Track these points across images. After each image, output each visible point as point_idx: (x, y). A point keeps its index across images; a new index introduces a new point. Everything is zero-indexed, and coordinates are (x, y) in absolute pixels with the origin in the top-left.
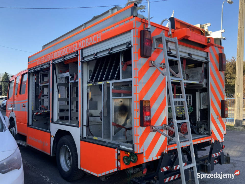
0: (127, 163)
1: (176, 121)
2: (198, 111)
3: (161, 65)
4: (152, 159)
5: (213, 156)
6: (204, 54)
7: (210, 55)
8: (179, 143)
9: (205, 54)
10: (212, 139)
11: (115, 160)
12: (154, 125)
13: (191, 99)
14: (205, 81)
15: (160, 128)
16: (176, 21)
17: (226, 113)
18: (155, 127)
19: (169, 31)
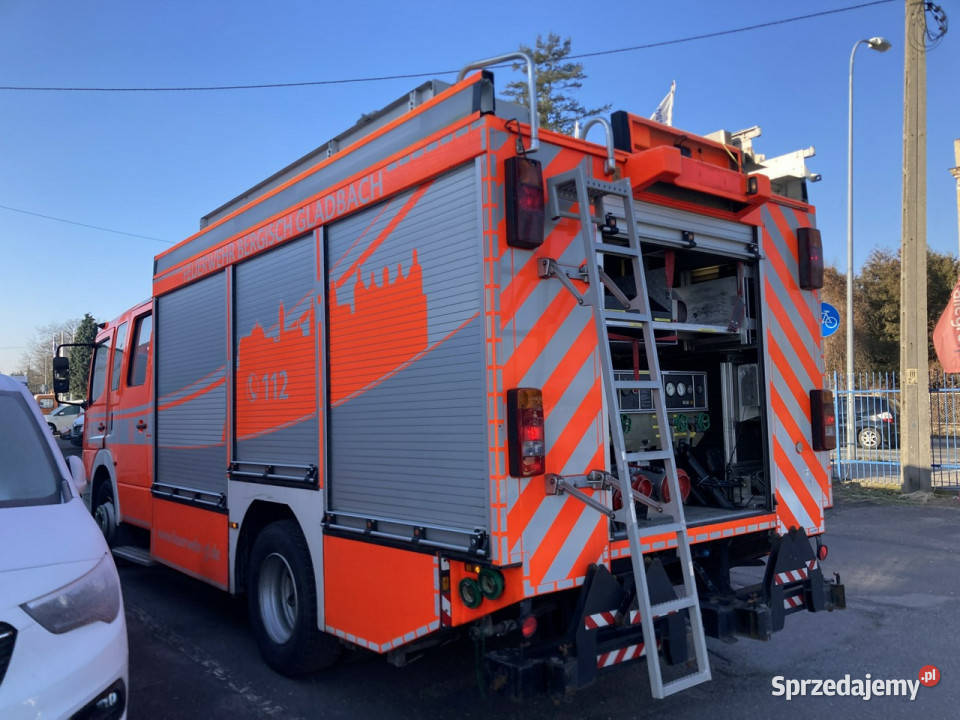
0: (471, 601)
1: (623, 454)
2: (730, 428)
3: (580, 272)
4: (556, 586)
5: (780, 580)
6: (742, 233)
7: (766, 235)
8: (636, 526)
9: (747, 230)
10: (779, 523)
11: (433, 591)
12: (560, 471)
13: (703, 386)
14: (747, 322)
15: (582, 482)
16: (635, 122)
17: (827, 434)
18: (560, 478)
19: (605, 158)
